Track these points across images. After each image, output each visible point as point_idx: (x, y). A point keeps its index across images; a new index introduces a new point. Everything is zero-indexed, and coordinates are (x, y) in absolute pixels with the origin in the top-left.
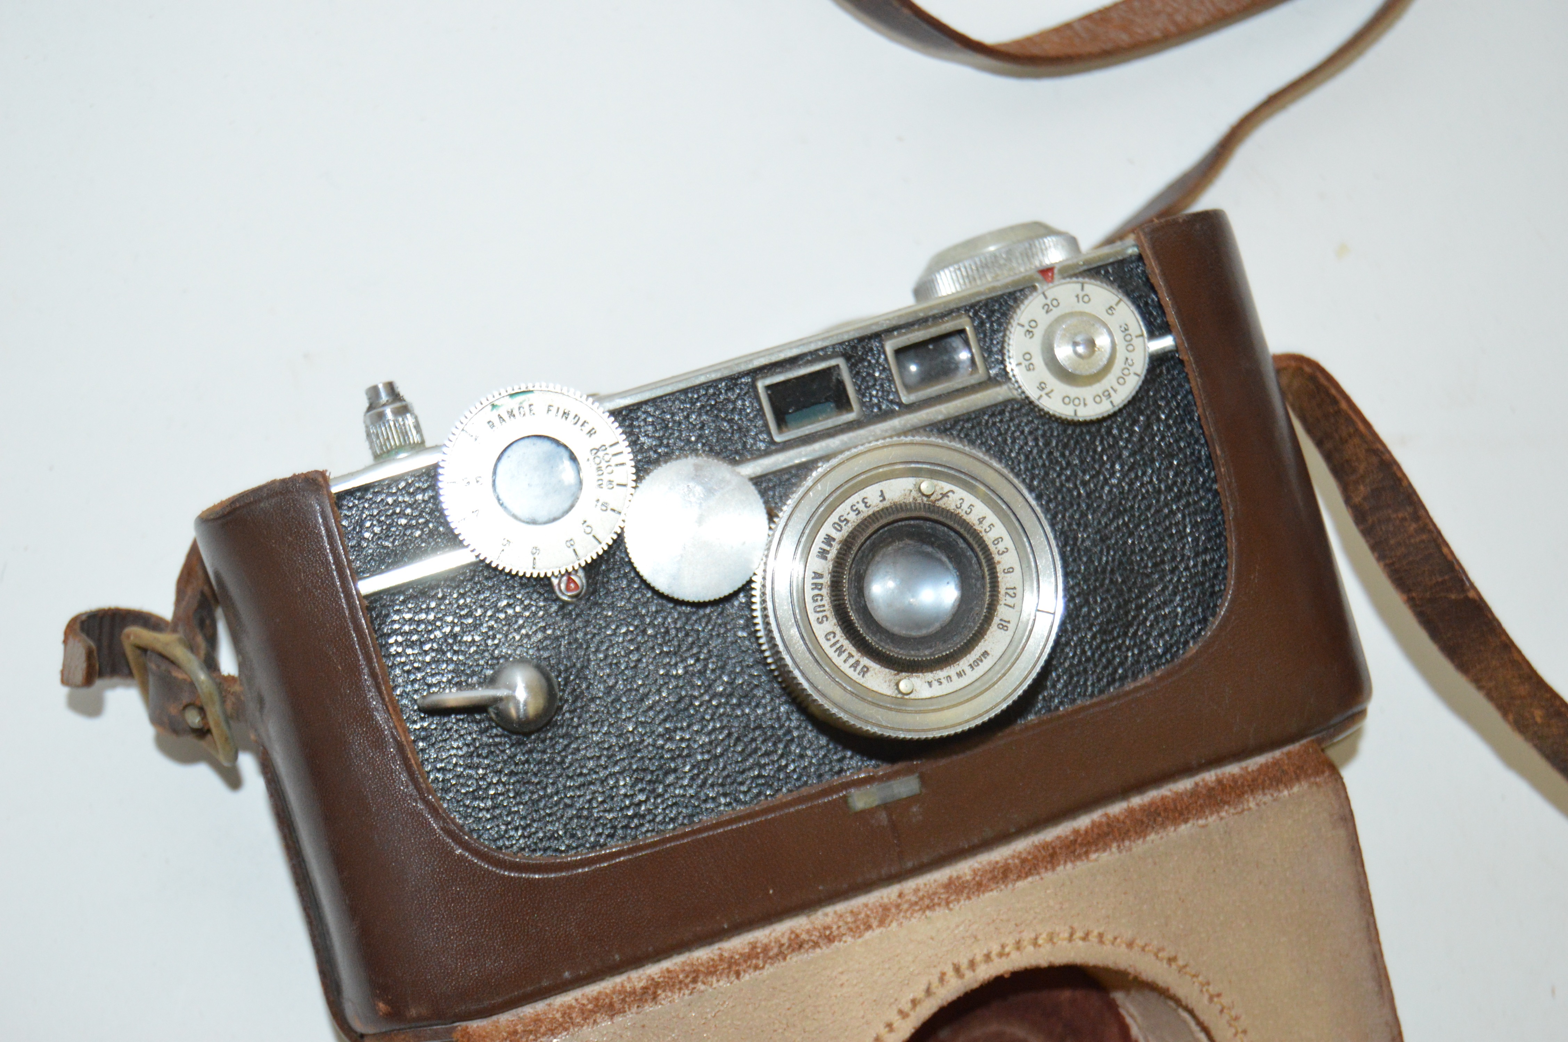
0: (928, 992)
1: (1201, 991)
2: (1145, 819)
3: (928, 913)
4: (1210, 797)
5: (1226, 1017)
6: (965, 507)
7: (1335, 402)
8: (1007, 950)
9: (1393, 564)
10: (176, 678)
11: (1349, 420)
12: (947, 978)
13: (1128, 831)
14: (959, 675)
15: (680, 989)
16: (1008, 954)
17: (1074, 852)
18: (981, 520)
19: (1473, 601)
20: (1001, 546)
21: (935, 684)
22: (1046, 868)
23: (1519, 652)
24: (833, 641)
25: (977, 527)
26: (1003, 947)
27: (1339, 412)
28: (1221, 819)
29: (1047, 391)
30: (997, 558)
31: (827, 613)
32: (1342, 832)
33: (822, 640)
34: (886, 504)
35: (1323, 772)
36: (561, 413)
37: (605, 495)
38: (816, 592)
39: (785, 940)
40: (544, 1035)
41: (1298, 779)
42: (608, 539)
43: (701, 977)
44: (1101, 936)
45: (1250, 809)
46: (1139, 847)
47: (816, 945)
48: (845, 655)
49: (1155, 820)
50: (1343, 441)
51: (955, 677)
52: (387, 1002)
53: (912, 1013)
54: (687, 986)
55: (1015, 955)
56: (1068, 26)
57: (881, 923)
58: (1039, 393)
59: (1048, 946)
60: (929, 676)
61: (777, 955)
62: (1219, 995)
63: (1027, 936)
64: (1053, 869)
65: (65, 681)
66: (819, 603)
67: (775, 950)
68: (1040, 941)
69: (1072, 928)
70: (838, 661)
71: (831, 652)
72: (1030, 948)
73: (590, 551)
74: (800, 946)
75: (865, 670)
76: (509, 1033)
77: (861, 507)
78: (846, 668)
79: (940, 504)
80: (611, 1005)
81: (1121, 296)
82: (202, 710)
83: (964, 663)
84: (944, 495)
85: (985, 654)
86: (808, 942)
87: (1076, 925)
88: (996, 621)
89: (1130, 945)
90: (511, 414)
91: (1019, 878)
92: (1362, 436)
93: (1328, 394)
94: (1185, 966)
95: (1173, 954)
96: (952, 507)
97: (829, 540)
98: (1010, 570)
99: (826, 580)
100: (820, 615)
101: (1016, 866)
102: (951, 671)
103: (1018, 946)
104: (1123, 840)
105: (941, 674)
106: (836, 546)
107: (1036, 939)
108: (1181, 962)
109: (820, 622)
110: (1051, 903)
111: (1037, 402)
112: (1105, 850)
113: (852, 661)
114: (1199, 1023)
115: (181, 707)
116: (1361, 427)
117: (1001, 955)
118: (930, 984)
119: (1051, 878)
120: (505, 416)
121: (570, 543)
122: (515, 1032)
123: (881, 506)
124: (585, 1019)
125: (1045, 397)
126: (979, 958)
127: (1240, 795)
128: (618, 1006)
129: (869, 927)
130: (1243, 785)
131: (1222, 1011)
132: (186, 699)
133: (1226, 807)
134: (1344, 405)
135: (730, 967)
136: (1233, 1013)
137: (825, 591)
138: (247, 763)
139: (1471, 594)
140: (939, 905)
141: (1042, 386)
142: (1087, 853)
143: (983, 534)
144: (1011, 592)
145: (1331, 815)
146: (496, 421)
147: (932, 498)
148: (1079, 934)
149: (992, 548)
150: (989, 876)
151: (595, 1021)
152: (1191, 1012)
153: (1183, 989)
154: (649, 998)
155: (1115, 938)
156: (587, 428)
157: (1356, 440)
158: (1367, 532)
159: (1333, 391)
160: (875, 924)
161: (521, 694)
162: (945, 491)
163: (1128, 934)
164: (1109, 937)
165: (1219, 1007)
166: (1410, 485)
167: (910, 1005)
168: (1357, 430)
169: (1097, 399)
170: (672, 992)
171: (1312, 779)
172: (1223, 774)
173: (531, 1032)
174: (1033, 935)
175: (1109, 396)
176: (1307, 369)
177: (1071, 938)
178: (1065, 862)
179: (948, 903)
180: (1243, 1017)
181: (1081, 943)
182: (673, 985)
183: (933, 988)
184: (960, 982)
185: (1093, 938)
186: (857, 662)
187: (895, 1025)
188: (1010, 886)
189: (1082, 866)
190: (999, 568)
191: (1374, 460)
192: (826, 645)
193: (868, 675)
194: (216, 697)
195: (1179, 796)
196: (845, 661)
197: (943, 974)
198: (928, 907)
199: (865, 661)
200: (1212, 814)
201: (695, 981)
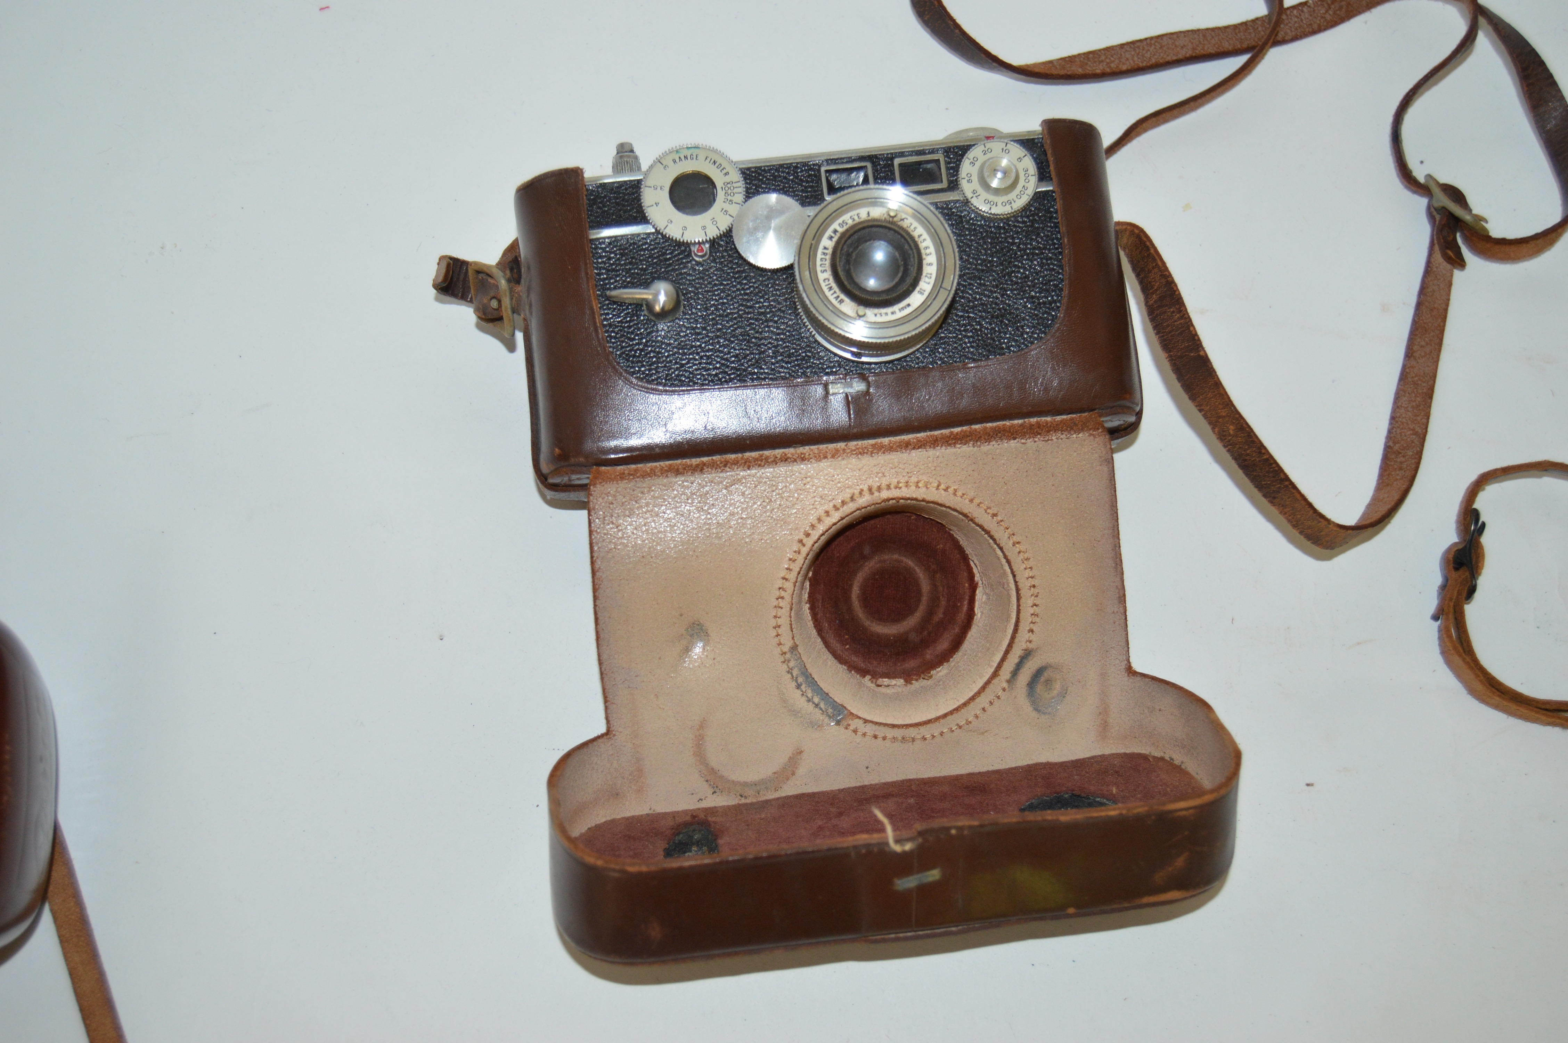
0: (852, 499)
1: (1009, 538)
2: (992, 434)
3: (859, 456)
4: (1031, 429)
5: (1022, 556)
6: (912, 228)
7: (1148, 249)
8: (900, 485)
9: (1163, 336)
10: (490, 283)
11: (1154, 260)
12: (864, 493)
13: (981, 437)
14: (893, 313)
15: (716, 468)
16: (900, 488)
17: (947, 442)
18: (920, 236)
19: (1202, 357)
20: (928, 251)
21: (878, 315)
22: (930, 446)
23: (1224, 389)
24: (827, 283)
25: (917, 239)
26: (898, 483)
27: (1149, 255)
28: (1035, 442)
29: (976, 194)
30: (924, 256)
31: (827, 269)
32: (1105, 469)
33: (821, 282)
34: (870, 218)
35: (1098, 429)
36: (712, 161)
37: (726, 206)
38: (823, 256)
39: (779, 456)
40: (638, 477)
41: (1082, 430)
42: (723, 228)
43: (729, 465)
44: (955, 490)
45: (1052, 440)
46: (986, 448)
47: (795, 460)
48: (832, 292)
49: (997, 435)
50: (1149, 271)
51: (889, 314)
52: (560, 448)
53: (841, 509)
54: (720, 468)
55: (904, 489)
56: (1051, 62)
57: (833, 457)
58: (972, 195)
59: (924, 489)
60: (876, 311)
61: (773, 461)
62: (1018, 543)
63: (914, 479)
64: (934, 448)
65: (436, 286)
66: (824, 262)
67: (772, 459)
68: (920, 485)
69: (939, 482)
70: (828, 294)
71: (825, 289)
72: (913, 488)
73: (713, 233)
74: (786, 460)
75: (841, 301)
76: (620, 474)
77: (856, 218)
78: (832, 298)
79: (899, 223)
80: (678, 470)
81: (1026, 152)
82: (499, 301)
83: (896, 308)
84: (902, 220)
85: (909, 305)
86: (790, 458)
87: (942, 481)
88: (918, 289)
89: (971, 501)
90: (686, 157)
91: (914, 448)
92: (1159, 268)
93: (1145, 245)
94: (1002, 521)
95: (995, 512)
96: (905, 226)
97: (835, 231)
98: (931, 264)
99: (830, 251)
100: (823, 269)
101: (914, 443)
102: (889, 310)
103: (907, 484)
104: (977, 441)
105: (883, 311)
106: (838, 235)
107: (918, 483)
108: (999, 518)
109: (823, 272)
110: (930, 465)
111: (970, 200)
112: (965, 444)
113: (835, 295)
114: (1005, 557)
115: (489, 298)
116: (1160, 263)
117: (896, 487)
118: (854, 494)
119: (931, 453)
120: (683, 158)
121: (704, 228)
122: (624, 474)
123: (867, 219)
124: (662, 474)
125: (975, 198)
126: (884, 486)
127: (1049, 431)
128: (681, 470)
129: (826, 457)
130: (1050, 426)
131: (1019, 552)
132: (492, 294)
133: (1039, 436)
134: (1152, 251)
135: (745, 463)
136: (1026, 556)
137: (828, 257)
138: (519, 336)
139: (1202, 353)
140: (867, 453)
141: (974, 192)
142: (955, 443)
143: (919, 243)
144: (929, 276)
145: (1100, 457)
146: (677, 160)
147: (895, 219)
148: (943, 486)
149: (923, 251)
150: (898, 444)
151: (667, 476)
152: (1001, 549)
153: (1000, 534)
154: (699, 470)
155: (963, 494)
156: (724, 171)
157: (1156, 270)
158: (1152, 320)
159: (1148, 243)
160: (829, 456)
161: (662, 298)
162: (903, 217)
163: (972, 494)
164: (959, 493)
165: (1018, 550)
166: (1180, 294)
167: (841, 504)
168: (1157, 264)
169: (1004, 204)
170: (712, 469)
171: (1091, 432)
172: (1041, 420)
173: (632, 475)
174: (916, 480)
175: (1011, 203)
176: (1136, 231)
177: (938, 488)
178: (942, 446)
179: (872, 453)
180: (1032, 559)
181: (943, 492)
182: (713, 466)
183: (855, 497)
184: (871, 496)
185: (951, 490)
186: (838, 297)
187: (830, 513)
188: (908, 451)
189: (951, 450)
190: (925, 262)
191: (1164, 281)
192: (823, 285)
193: (843, 304)
194: (508, 294)
195: (1012, 426)
196: (832, 294)
197: (862, 490)
198: (860, 453)
199: (842, 296)
200: (1030, 438)
201: (725, 466)
